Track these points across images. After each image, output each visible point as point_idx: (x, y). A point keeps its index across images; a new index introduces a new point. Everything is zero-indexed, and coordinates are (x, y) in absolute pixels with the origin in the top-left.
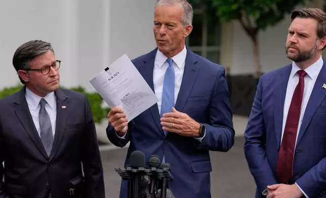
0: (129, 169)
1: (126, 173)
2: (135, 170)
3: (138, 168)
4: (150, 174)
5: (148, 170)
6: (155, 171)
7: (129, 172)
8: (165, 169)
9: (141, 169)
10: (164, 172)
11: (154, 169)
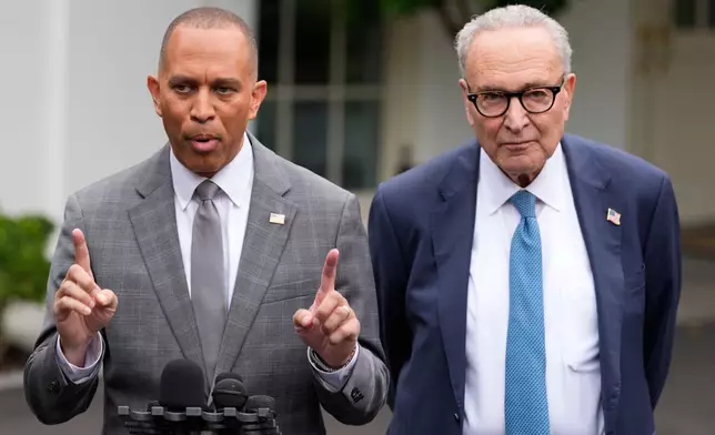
0: (158, 410)
1: (147, 425)
2: (175, 416)
3: (182, 409)
4: (219, 426)
5: (213, 416)
6: (234, 418)
7: (158, 420)
8: (264, 412)
9: (194, 411)
10: (261, 420)
11: (230, 411)
